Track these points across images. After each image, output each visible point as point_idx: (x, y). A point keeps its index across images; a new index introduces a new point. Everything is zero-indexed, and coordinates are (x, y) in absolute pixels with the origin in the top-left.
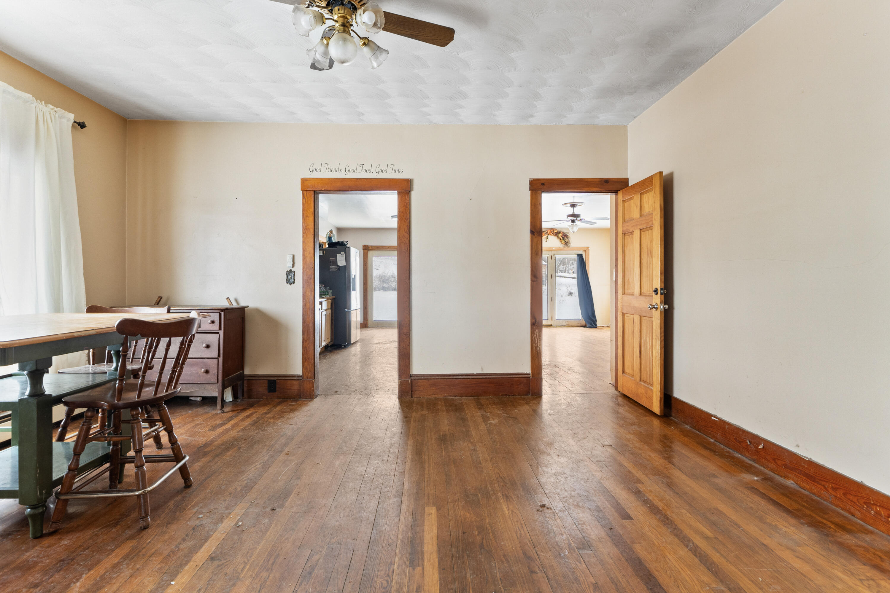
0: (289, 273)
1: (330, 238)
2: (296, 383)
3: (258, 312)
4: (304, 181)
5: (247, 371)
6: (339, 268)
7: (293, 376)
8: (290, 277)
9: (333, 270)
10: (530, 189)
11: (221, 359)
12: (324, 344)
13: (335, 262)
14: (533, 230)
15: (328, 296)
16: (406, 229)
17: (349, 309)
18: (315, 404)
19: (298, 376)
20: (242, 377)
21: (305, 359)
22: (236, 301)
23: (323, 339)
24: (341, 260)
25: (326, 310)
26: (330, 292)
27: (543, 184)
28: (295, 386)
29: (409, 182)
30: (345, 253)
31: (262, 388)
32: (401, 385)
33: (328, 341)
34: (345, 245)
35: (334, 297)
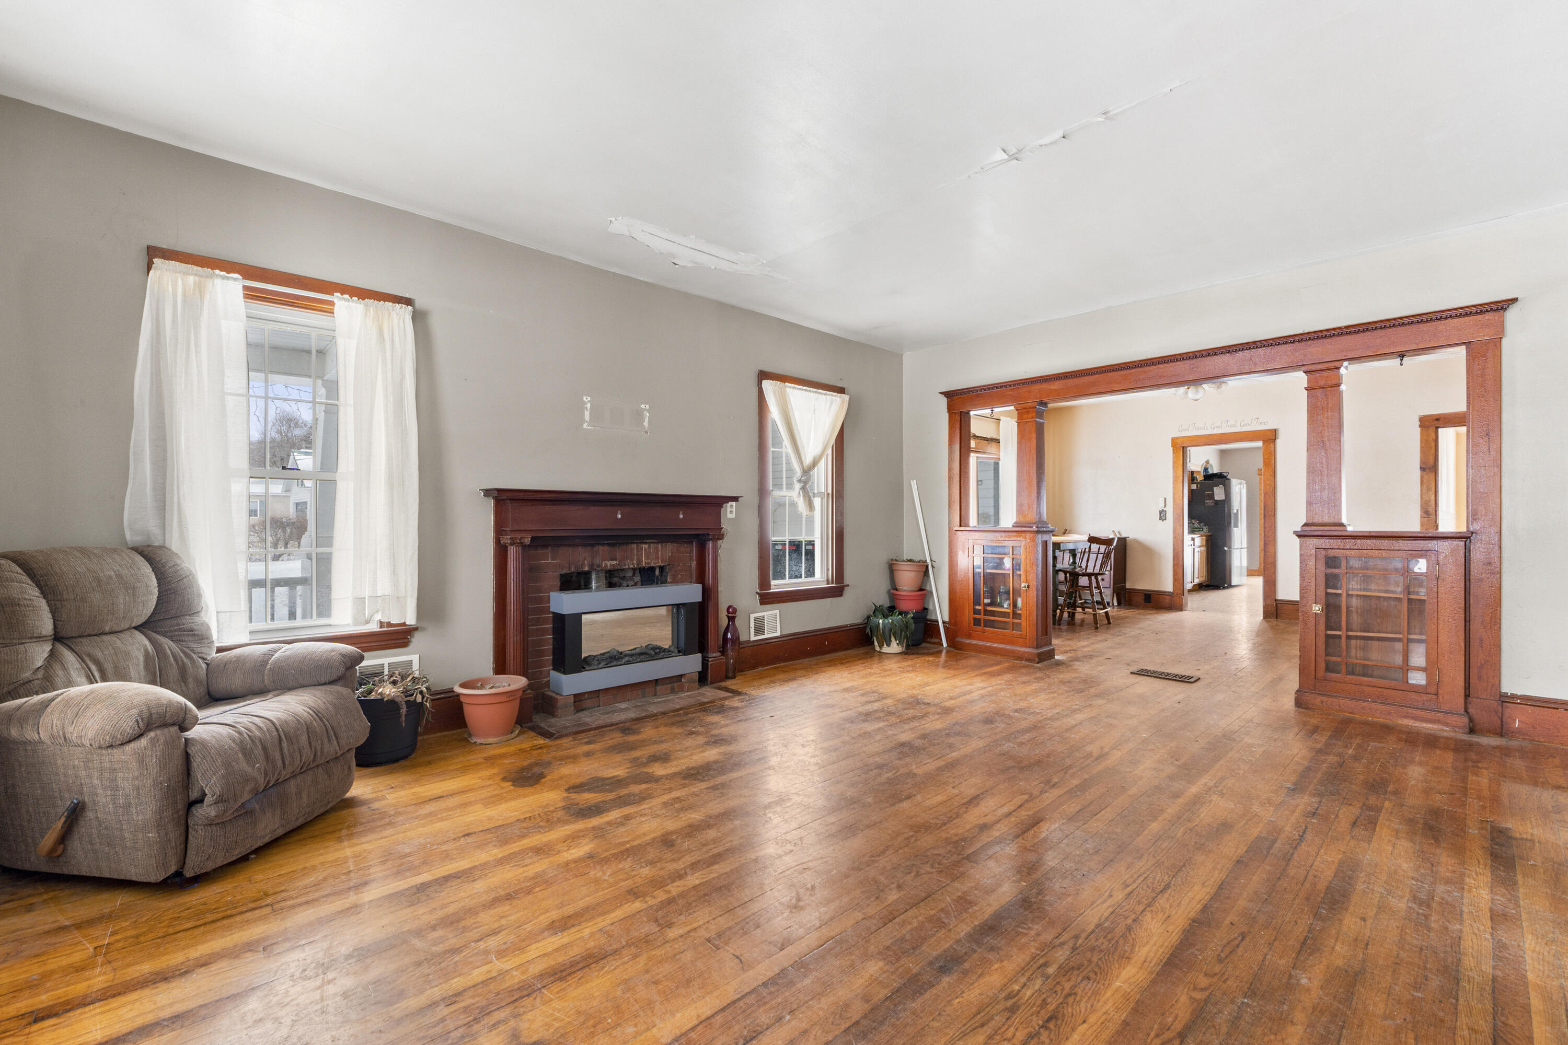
0: (1161, 512)
1: (1206, 470)
2: (1168, 597)
3: (1136, 541)
4: (1173, 440)
5: (1128, 586)
6: (1217, 502)
7: (1165, 592)
8: (1162, 515)
9: (1210, 504)
10: (1420, 426)
11: (1112, 572)
12: (1197, 581)
13: (1212, 496)
14: (1423, 466)
15: (1203, 533)
16: (1271, 473)
17: (1230, 547)
18: (1183, 613)
19: (1170, 592)
20: (1124, 588)
21: (1175, 580)
22: (1119, 533)
23: (1196, 575)
24: (1219, 493)
25: (1200, 547)
26: (1205, 529)
27: (1437, 420)
28: (1167, 600)
29: (1275, 432)
30: (1224, 486)
31: (1141, 599)
32: (1265, 607)
33: (1203, 579)
34: (1225, 477)
35: (1210, 534)
